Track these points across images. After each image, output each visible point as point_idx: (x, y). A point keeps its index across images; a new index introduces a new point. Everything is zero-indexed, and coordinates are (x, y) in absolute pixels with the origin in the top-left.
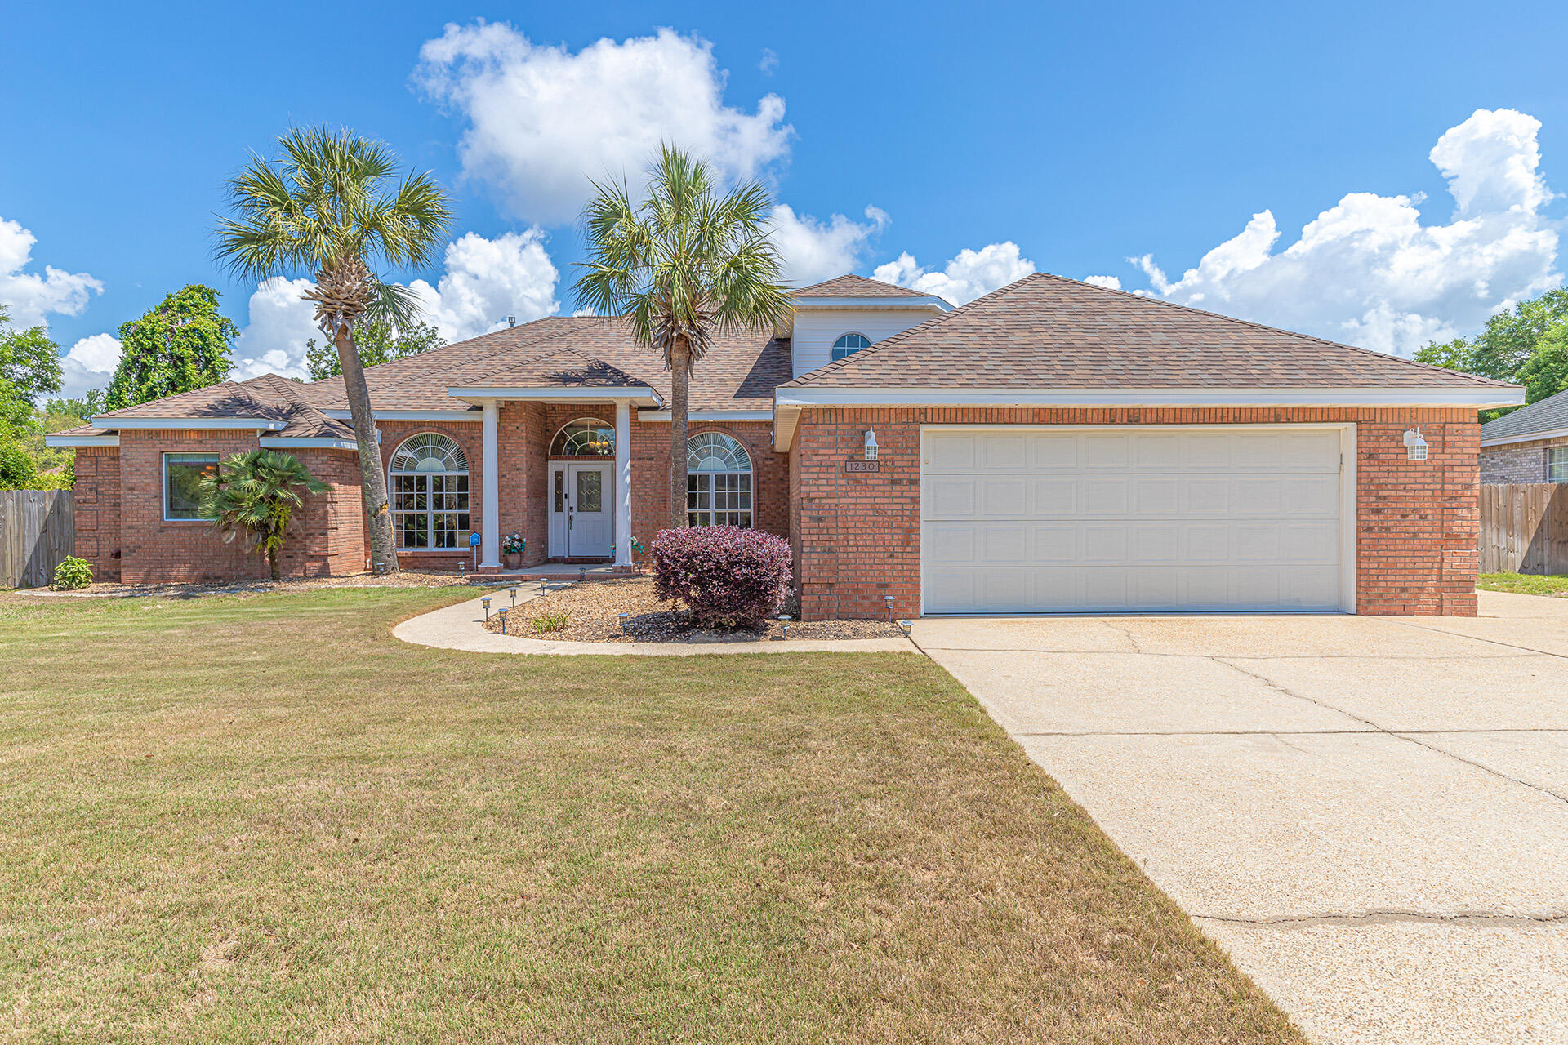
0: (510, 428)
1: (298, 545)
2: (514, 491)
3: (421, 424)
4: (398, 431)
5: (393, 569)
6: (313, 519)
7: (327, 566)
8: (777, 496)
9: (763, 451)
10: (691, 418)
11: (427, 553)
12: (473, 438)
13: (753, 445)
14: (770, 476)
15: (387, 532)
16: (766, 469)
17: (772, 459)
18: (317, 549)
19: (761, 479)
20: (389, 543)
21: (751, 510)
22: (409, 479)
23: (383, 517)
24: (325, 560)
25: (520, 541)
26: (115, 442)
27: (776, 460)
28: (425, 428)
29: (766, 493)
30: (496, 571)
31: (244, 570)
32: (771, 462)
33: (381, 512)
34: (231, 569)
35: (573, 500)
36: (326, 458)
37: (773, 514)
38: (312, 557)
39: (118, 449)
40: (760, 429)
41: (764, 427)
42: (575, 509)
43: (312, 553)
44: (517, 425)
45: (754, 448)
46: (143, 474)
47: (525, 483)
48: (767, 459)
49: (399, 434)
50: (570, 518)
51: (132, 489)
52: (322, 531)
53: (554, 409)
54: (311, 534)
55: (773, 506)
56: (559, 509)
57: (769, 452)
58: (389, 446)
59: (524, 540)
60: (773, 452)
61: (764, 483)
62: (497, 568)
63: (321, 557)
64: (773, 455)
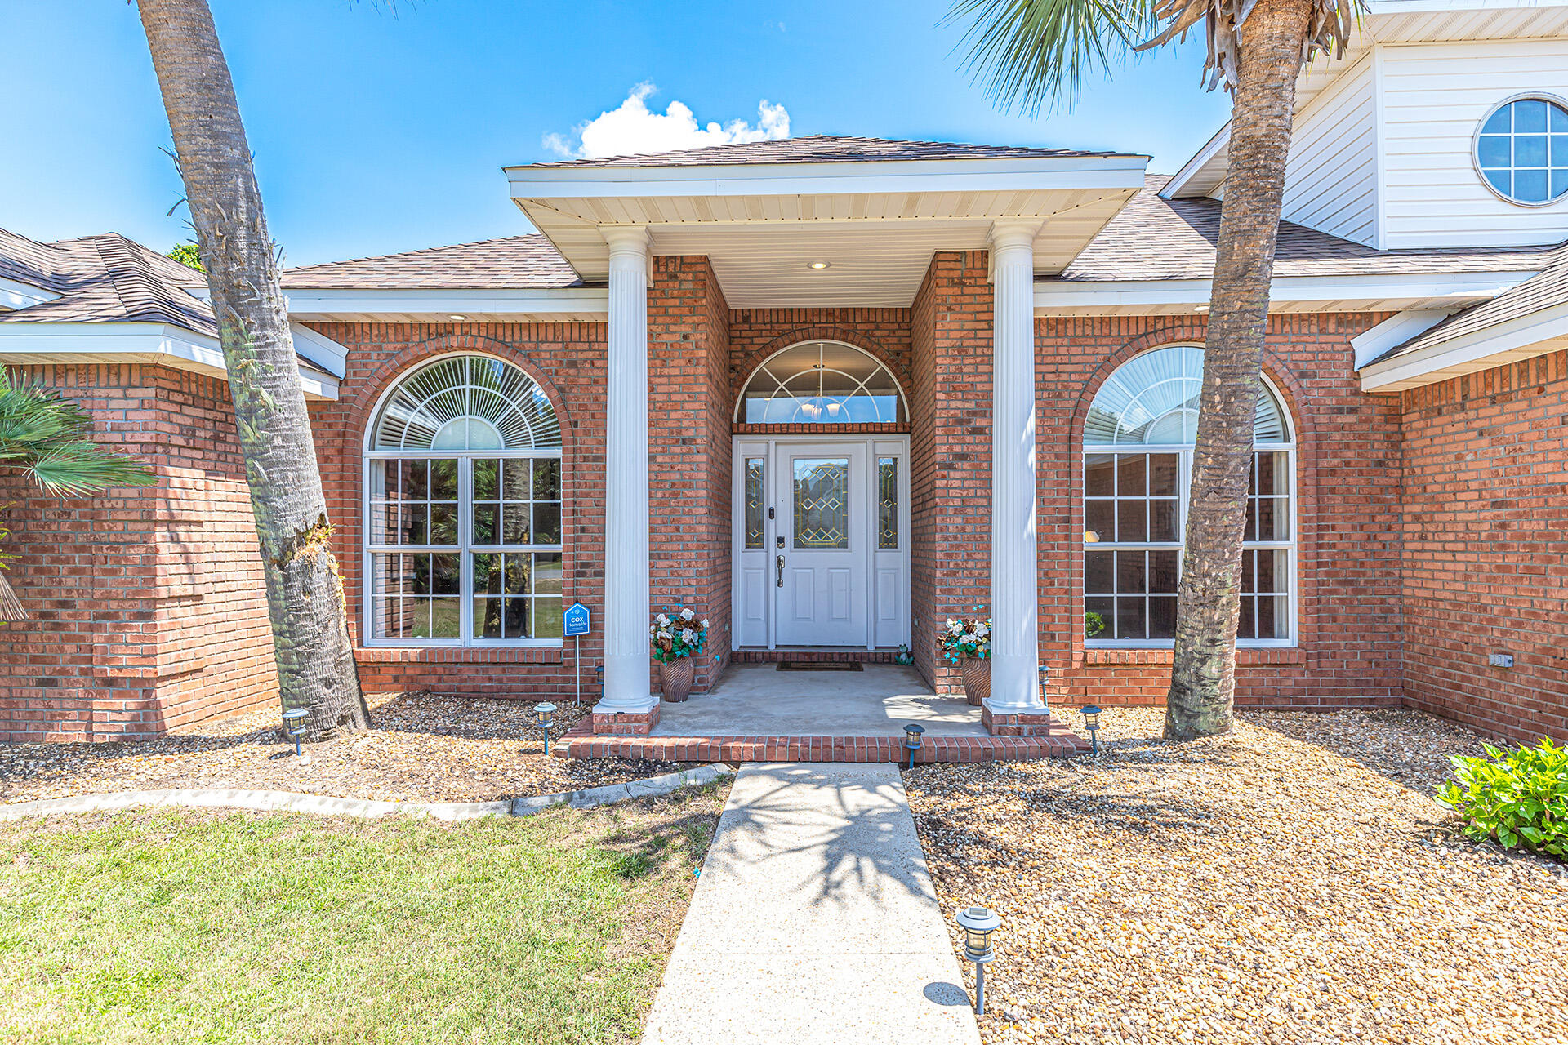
0: (666, 338)
1: (70, 648)
2: (675, 495)
3: (444, 330)
4: (389, 348)
5: (343, 720)
6: (113, 572)
7: (152, 709)
8: (1368, 509)
9: (1330, 391)
11: (458, 652)
12: (573, 364)
13: (1303, 375)
14: (1349, 455)
15: (323, 611)
16: (1337, 436)
17: (1353, 411)
18: (125, 660)
19: (1324, 463)
20: (330, 645)
22: (416, 471)
23: (307, 567)
24: (147, 693)
25: (695, 625)
27: (1367, 411)
28: (454, 341)
29: (1339, 500)
30: (645, 726)
32: (1352, 419)
33: (300, 553)
35: (783, 524)
36: (151, 392)
37: (1358, 554)
38: (110, 682)
40: (1322, 332)
41: (1332, 327)
42: (790, 542)
43: (111, 673)
44: (685, 329)
45: (1305, 382)
47: (704, 476)
48: (1340, 411)
49: (390, 355)
50: (779, 562)
52: (140, 607)
53: (746, 320)
54: (107, 616)
55: (1357, 536)
56: (754, 541)
57: (1344, 392)
58: (365, 384)
59: (706, 623)
60: (1357, 392)
61: (1332, 473)
62: (648, 717)
63: (135, 682)
64: (1356, 400)
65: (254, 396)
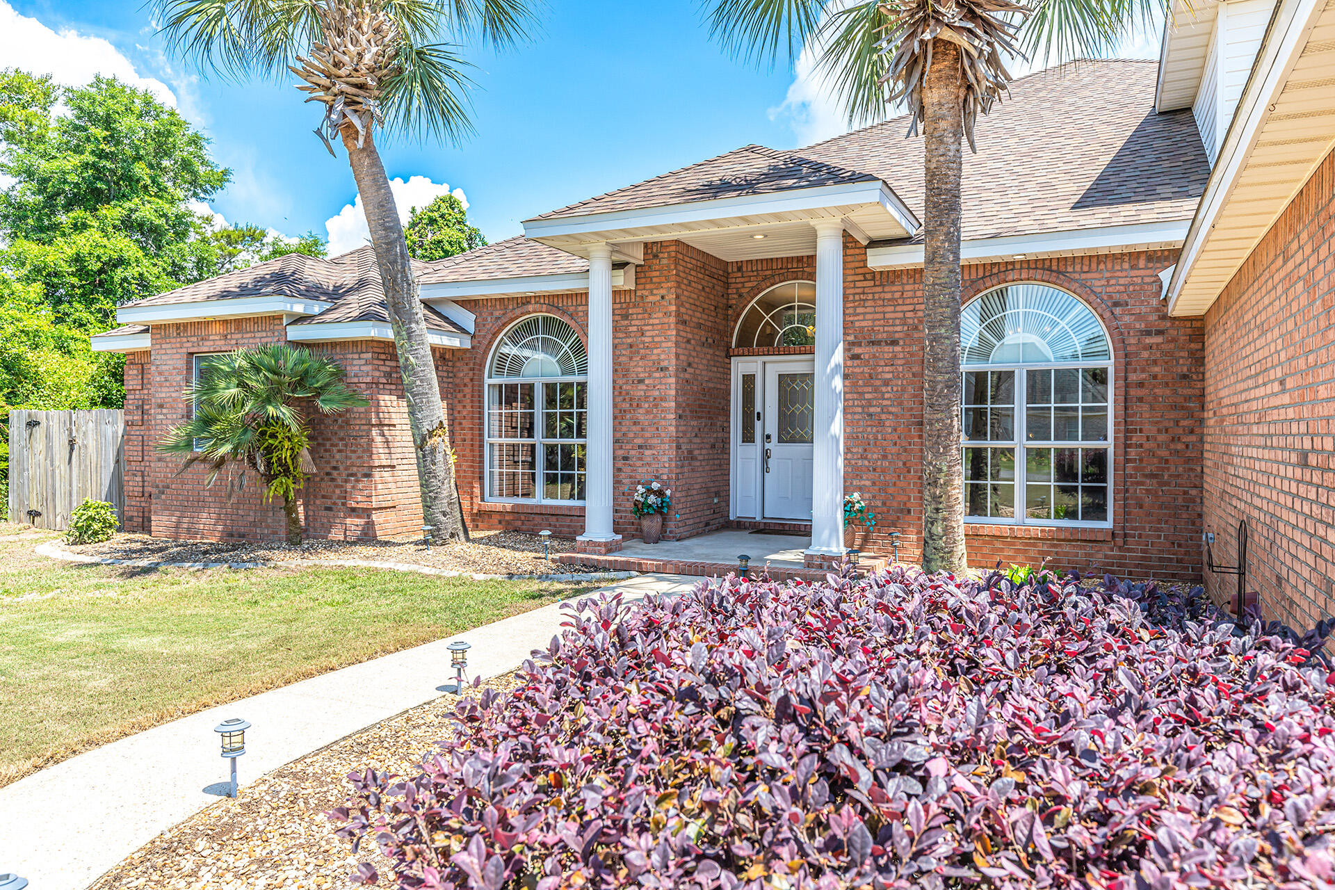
0: (651, 298)
1: (338, 491)
2: (656, 406)
3: (525, 301)
4: (497, 314)
5: (452, 535)
6: (354, 452)
7: (370, 525)
8: (1173, 415)
9: (1139, 317)
10: (969, 254)
11: (532, 507)
13: (1116, 304)
14: (1156, 369)
15: (442, 474)
16: (1145, 354)
17: (1160, 332)
18: (359, 498)
19: (1133, 377)
20: (445, 493)
21: (1109, 445)
22: (512, 389)
23: (433, 451)
24: (369, 516)
25: (660, 493)
26: (145, 342)
27: (1173, 332)
28: (530, 308)
29: (1146, 407)
30: (603, 550)
31: (268, 527)
32: (1159, 339)
33: (430, 442)
34: (254, 524)
35: (771, 423)
37: (1163, 453)
38: (353, 510)
39: (147, 353)
40: (1133, 267)
41: (1142, 263)
42: (774, 438)
43: (354, 505)
44: (663, 292)
45: (1118, 311)
46: (171, 386)
47: (673, 392)
48: (1148, 333)
49: (498, 318)
50: (766, 455)
51: (161, 406)
52: (366, 471)
53: (740, 269)
54: (352, 475)
55: (1162, 437)
56: (748, 437)
57: (1153, 317)
58: (484, 337)
59: (668, 492)
60: (1164, 317)
61: (1141, 385)
62: (606, 544)
63: (364, 510)
64: (1165, 324)
65: (407, 359)
